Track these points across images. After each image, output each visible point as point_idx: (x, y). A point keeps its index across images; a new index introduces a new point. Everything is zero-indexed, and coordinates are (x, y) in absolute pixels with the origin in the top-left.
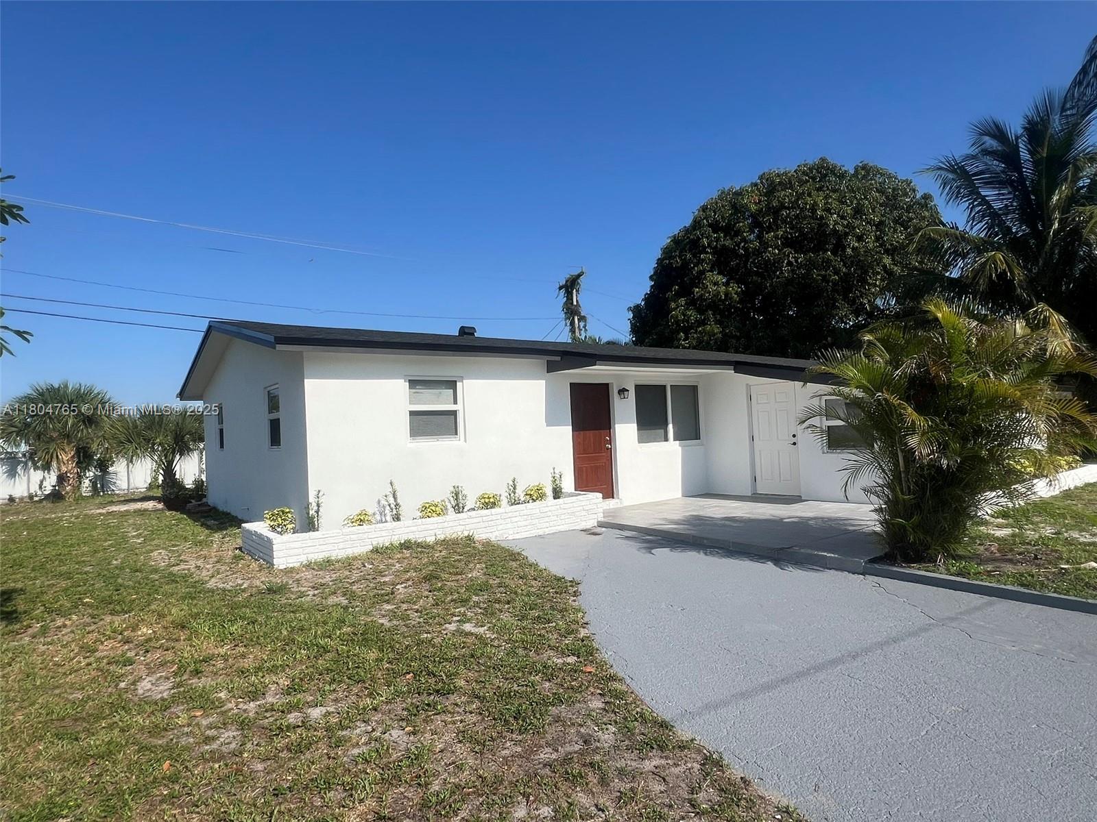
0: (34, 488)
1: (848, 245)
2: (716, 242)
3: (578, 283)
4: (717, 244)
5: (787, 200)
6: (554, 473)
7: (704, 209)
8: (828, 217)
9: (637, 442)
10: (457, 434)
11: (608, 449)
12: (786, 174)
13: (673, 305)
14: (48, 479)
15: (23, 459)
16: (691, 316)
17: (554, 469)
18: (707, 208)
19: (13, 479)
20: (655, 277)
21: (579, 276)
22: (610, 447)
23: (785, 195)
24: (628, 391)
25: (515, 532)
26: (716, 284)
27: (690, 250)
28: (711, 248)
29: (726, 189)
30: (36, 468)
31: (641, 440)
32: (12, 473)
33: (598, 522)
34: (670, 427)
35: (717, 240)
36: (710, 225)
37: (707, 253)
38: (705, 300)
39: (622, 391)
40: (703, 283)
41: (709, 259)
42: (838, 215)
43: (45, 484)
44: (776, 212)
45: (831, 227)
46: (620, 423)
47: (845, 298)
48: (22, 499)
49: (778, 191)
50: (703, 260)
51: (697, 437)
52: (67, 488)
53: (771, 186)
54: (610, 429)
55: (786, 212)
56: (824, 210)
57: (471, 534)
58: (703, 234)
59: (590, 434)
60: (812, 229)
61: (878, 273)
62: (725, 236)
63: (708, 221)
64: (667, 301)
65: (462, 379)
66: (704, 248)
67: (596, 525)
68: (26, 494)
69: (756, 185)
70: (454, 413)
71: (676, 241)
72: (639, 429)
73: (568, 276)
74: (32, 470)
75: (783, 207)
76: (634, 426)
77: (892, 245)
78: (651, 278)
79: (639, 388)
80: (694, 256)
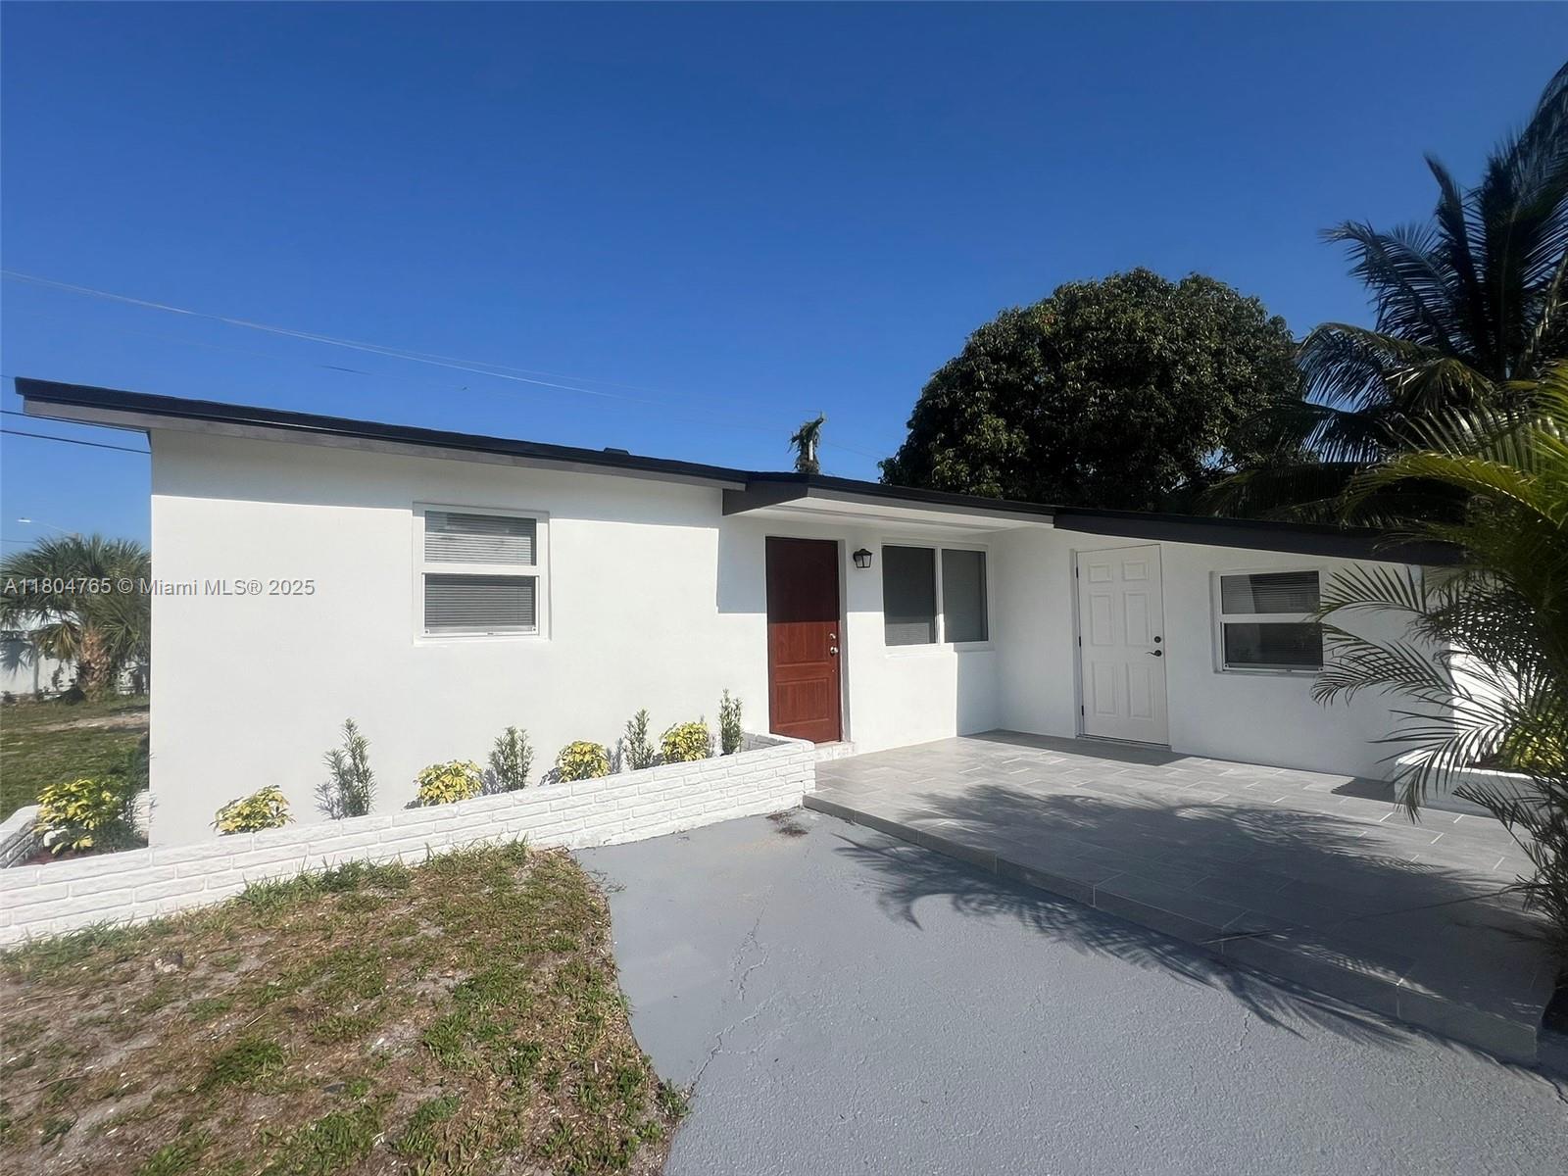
0: (45, 682)
1: (1177, 378)
2: (997, 375)
3: (816, 433)
4: (998, 377)
5: (1094, 318)
6: (727, 700)
7: (981, 334)
8: (1150, 340)
9: (884, 645)
10: (534, 624)
11: (832, 655)
12: (1091, 285)
13: (938, 458)
14: (66, 670)
15: (30, 642)
16: (961, 471)
17: (726, 692)
18: (984, 333)
19: (13, 670)
20: (914, 422)
21: (817, 423)
22: (836, 650)
23: (1092, 313)
24: (870, 554)
25: (627, 828)
26: (994, 431)
27: (962, 386)
28: (990, 383)
29: (1010, 310)
30: (49, 655)
31: (891, 641)
32: (12, 662)
33: (805, 797)
34: (941, 619)
35: (998, 372)
36: (987, 354)
37: (984, 389)
38: (980, 451)
39: (860, 555)
40: (978, 429)
41: (987, 398)
42: (1165, 337)
43: (62, 677)
44: (1077, 335)
45: (1155, 352)
46: (853, 611)
47: (1172, 450)
48: (24, 697)
49: (1081, 308)
50: (978, 399)
51: (982, 635)
52: (90, 684)
53: (1071, 302)
54: (837, 618)
55: (1092, 334)
56: (1144, 331)
57: (519, 840)
58: (979, 365)
59: (803, 627)
60: (1128, 356)
61: (1217, 418)
62: (1008, 368)
63: (985, 349)
64: (930, 454)
65: (547, 516)
66: (980, 382)
67: (801, 803)
68: (31, 691)
69: (1050, 301)
70: (529, 582)
71: (944, 377)
72: (888, 621)
73: (804, 424)
74: (43, 656)
75: (1088, 327)
76: (878, 617)
77: (1235, 380)
78: (909, 425)
79: (889, 552)
80: (967, 394)
